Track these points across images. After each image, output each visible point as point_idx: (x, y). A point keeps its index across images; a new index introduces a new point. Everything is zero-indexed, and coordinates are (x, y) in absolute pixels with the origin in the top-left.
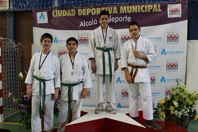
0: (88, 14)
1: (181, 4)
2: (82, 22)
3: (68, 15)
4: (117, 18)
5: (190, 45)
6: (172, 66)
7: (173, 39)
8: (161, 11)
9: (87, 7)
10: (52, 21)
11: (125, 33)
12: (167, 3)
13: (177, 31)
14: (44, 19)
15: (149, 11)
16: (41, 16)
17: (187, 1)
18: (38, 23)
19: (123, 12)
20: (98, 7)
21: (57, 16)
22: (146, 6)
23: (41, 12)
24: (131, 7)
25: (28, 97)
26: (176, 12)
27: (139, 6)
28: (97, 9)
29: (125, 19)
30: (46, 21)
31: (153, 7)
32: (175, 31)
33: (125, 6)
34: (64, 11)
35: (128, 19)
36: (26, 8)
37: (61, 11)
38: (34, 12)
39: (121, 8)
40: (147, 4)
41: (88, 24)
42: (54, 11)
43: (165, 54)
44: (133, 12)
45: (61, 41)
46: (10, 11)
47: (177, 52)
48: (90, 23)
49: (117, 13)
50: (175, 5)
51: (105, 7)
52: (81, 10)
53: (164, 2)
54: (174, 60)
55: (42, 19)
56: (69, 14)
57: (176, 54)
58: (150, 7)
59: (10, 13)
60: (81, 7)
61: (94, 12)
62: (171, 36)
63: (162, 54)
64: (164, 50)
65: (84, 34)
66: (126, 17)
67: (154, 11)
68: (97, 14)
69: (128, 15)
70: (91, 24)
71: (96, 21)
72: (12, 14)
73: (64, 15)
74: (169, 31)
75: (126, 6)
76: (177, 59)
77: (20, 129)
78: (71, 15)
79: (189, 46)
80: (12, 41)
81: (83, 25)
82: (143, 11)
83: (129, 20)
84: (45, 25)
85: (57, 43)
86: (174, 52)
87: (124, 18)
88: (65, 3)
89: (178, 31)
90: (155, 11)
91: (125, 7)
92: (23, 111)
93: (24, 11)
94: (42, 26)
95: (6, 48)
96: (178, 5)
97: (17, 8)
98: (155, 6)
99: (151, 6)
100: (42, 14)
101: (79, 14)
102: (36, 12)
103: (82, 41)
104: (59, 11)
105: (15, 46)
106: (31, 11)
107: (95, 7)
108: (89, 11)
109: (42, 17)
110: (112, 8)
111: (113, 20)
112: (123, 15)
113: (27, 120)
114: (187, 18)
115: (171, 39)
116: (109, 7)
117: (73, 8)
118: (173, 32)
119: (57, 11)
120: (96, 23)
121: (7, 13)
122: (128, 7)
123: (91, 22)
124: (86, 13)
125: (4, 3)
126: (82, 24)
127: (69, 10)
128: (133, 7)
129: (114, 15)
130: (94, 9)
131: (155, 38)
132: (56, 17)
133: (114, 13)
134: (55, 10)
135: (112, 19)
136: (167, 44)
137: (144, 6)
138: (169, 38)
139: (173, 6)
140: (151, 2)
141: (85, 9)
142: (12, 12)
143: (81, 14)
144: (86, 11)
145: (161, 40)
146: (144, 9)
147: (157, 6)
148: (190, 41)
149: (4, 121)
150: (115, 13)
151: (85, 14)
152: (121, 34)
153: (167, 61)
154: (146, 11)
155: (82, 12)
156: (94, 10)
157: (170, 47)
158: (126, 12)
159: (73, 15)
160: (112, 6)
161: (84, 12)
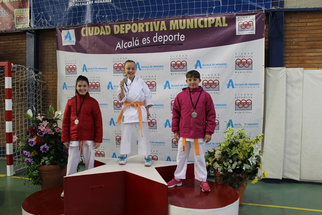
0: (127, 32)
1: (254, 16)
2: (119, 43)
3: (101, 34)
4: (166, 36)
5: (271, 75)
6: (243, 105)
7: (244, 65)
8: (226, 25)
9: (126, 21)
10: (80, 42)
11: (176, 58)
12: (235, 14)
13: (250, 54)
14: (70, 39)
15: (210, 26)
16: (67, 35)
17: (264, 12)
18: (63, 45)
19: (174, 29)
20: (141, 21)
21: (87, 35)
22: (206, 19)
23: (67, 30)
24: (184, 21)
25: (33, 142)
26: (248, 27)
27: (196, 20)
28: (140, 24)
29: (177, 37)
30: (73, 41)
31: (215, 20)
32: (247, 55)
33: (176, 19)
34: (96, 28)
35: (181, 37)
36: (48, 25)
37: (93, 28)
38: (59, 31)
39: (172, 22)
40: (207, 16)
41: (126, 45)
42: (83, 29)
43: (233, 87)
44: (188, 27)
45: (91, 69)
46: (31, 30)
47: (250, 84)
48: (130, 44)
49: (165, 29)
50: (247, 17)
51: (150, 21)
52: (118, 26)
53: (232, 13)
54: (247, 95)
55: (68, 39)
56: (103, 33)
57: (248, 87)
58: (211, 20)
59: (30, 32)
60: (117, 22)
61: (134, 29)
62: (241, 61)
63: (228, 87)
64: (231, 81)
65: (121, 59)
66: (178, 35)
67: (216, 26)
68: (139, 31)
69: (181, 32)
70: (131, 46)
71: (138, 41)
72: (33, 33)
73: (96, 34)
74: (238, 54)
75: (179, 19)
76: (250, 95)
77: (25, 184)
78: (105, 34)
79: (269, 77)
80: (29, 69)
81: (120, 46)
82: (202, 26)
83: (182, 39)
84: (71, 47)
85: (87, 71)
86: (246, 84)
87: (175, 36)
88: (98, 18)
89: (252, 53)
90: (218, 26)
91: (176, 21)
92: (26, 159)
93: (46, 29)
94: (68, 49)
95: (24, 79)
96: (251, 16)
97: (38, 26)
98: (218, 18)
99: (213, 19)
100: (69, 33)
101: (116, 32)
102: (61, 30)
103: (118, 69)
104: (89, 28)
105: (34, 76)
106: (54, 30)
107: (137, 22)
108: (128, 27)
109: (68, 37)
110: (158, 22)
111: (160, 40)
112: (174, 32)
113: (32, 171)
114: (264, 35)
115: (241, 65)
116: (154, 21)
117: (107, 25)
118: (244, 55)
119: (87, 28)
120: (138, 44)
121: (27, 33)
122: (181, 21)
123: (131, 42)
124: (124, 30)
125: (24, 20)
126: (118, 46)
127: (102, 27)
128: (188, 20)
129: (161, 33)
130: (135, 24)
131: (217, 65)
132: (86, 37)
133: (161, 30)
134: (85, 27)
135: (159, 38)
136: (236, 72)
137: (202, 19)
138: (238, 65)
139: (243, 19)
140: (212, 13)
141: (124, 25)
142: (34, 32)
143: (117, 32)
144: (124, 27)
145: (226, 67)
146: (203, 23)
147: (221, 19)
148: (271, 68)
149: (14, 175)
150: (163, 29)
151: (123, 32)
152: (171, 59)
153: (236, 98)
154: (206, 26)
155: (119, 29)
156: (134, 26)
157: (241, 77)
158: (178, 28)
159: (108, 33)
160: (158, 21)
161: (122, 29)
